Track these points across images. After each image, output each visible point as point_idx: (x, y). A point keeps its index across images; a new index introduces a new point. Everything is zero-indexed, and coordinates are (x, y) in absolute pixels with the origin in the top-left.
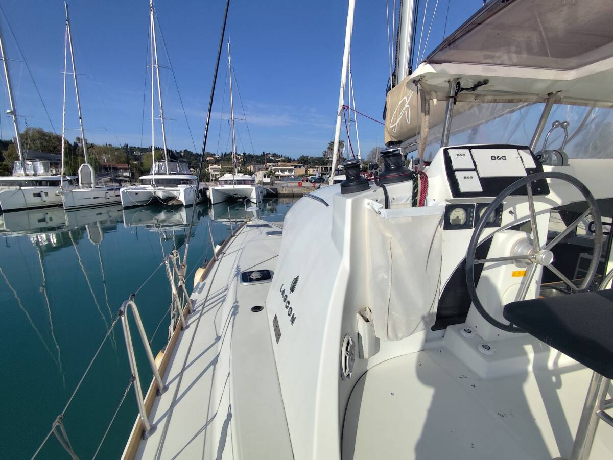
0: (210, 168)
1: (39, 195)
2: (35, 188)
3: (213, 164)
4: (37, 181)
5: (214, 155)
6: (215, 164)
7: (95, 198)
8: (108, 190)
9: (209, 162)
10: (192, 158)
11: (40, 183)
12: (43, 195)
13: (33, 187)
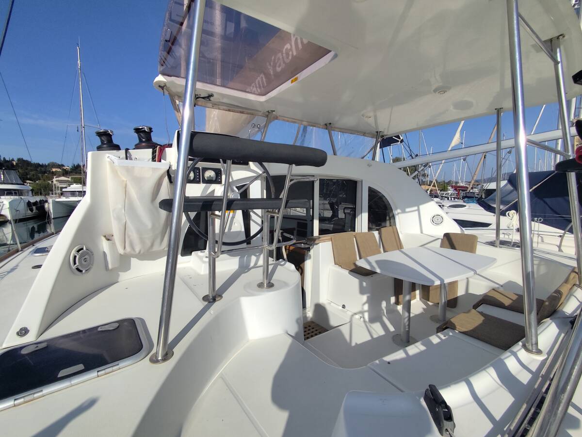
0: (55, 180)
3: (59, 176)
5: (63, 166)
6: (63, 175)
9: (54, 174)
10: (29, 168)
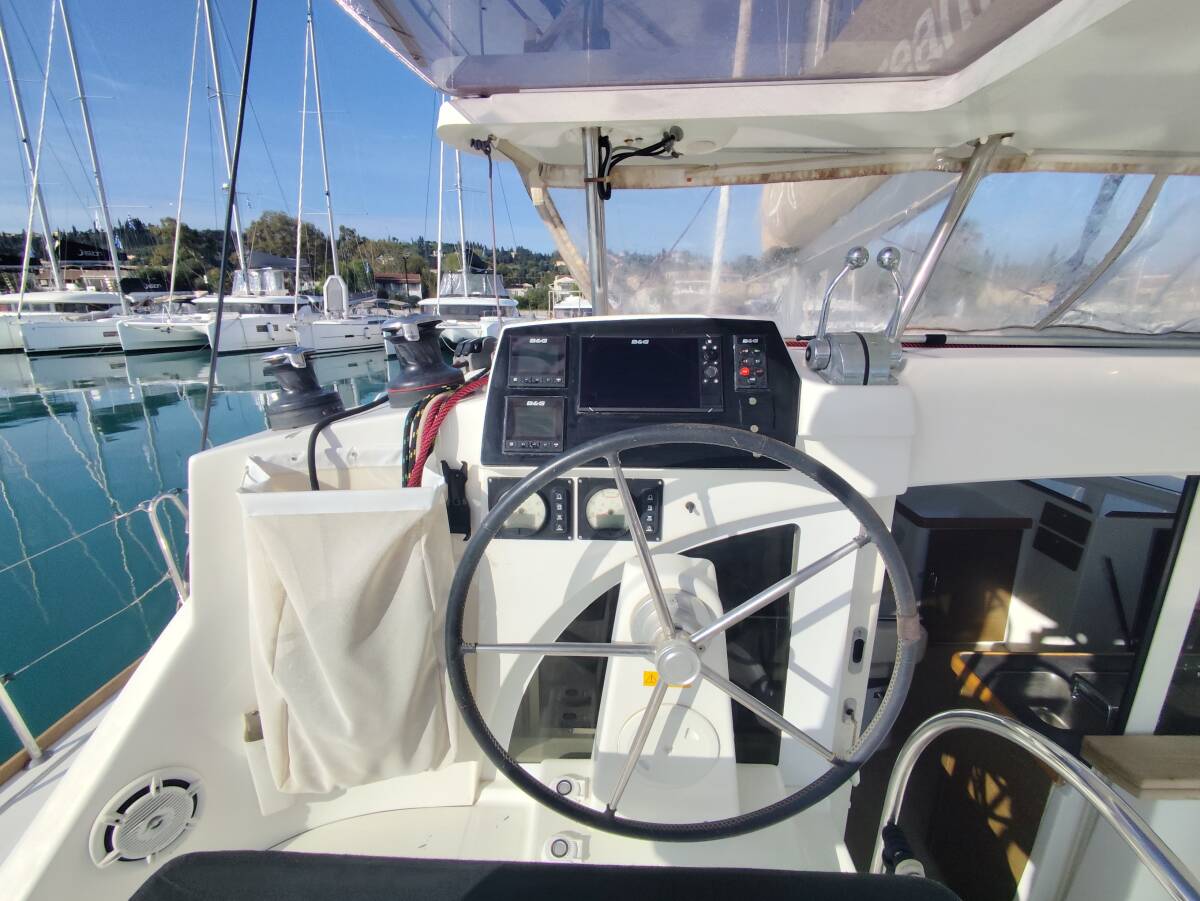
0: (556, 282)
1: (264, 329)
2: (260, 318)
3: (562, 276)
4: (263, 305)
7: (347, 336)
8: (370, 323)
9: (556, 271)
11: (269, 308)
12: (271, 328)
13: (258, 315)
